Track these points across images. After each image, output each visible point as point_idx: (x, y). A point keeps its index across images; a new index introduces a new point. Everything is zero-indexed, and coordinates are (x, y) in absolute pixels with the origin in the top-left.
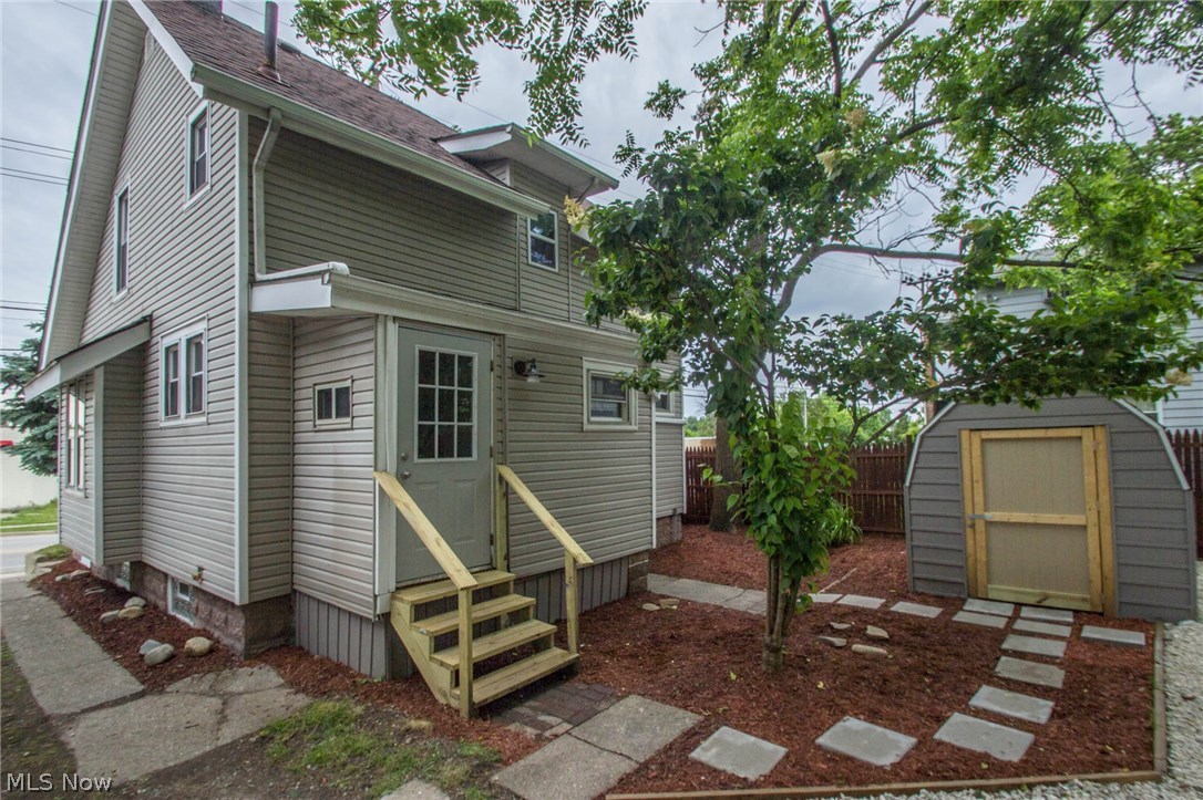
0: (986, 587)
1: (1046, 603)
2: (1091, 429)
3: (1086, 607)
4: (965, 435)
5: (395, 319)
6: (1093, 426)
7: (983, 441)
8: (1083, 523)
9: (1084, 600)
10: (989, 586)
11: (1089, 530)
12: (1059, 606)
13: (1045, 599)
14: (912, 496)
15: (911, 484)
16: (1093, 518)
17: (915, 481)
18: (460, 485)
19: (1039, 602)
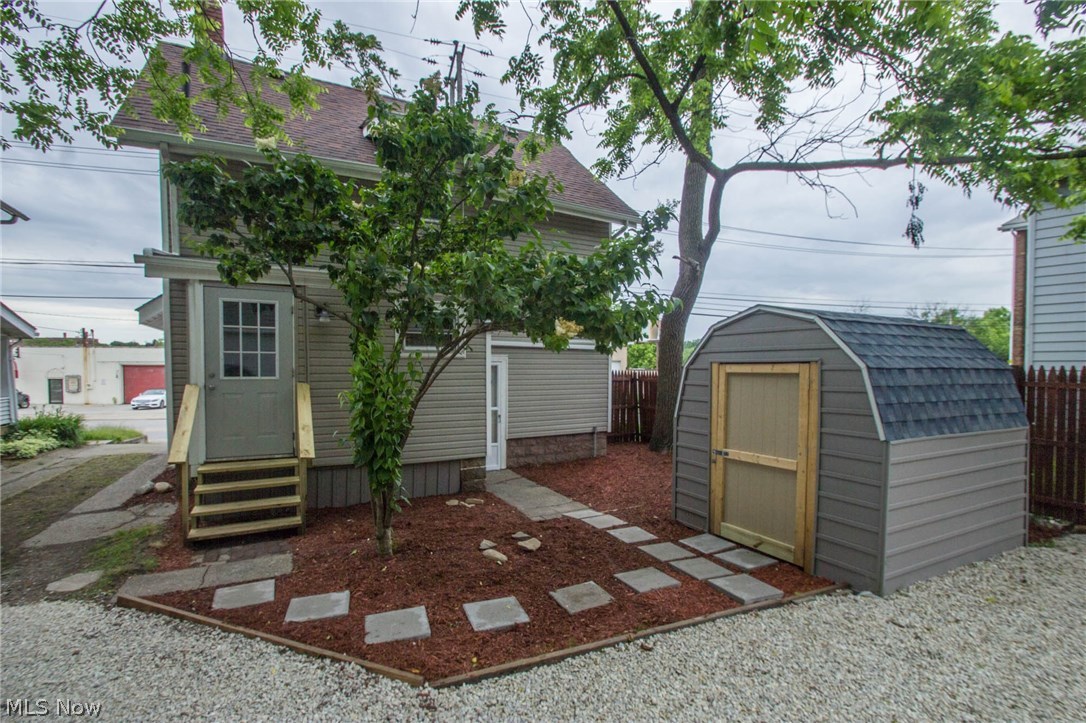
0: (720, 524)
1: (760, 548)
2: (807, 365)
3: (790, 558)
4: (715, 366)
5: (201, 281)
6: (809, 362)
7: (729, 375)
8: (794, 468)
9: (789, 550)
10: (722, 523)
11: (798, 476)
12: (768, 553)
13: (760, 544)
14: (680, 428)
15: (679, 416)
16: (802, 466)
17: (681, 413)
18: (264, 396)
19: (756, 546)
